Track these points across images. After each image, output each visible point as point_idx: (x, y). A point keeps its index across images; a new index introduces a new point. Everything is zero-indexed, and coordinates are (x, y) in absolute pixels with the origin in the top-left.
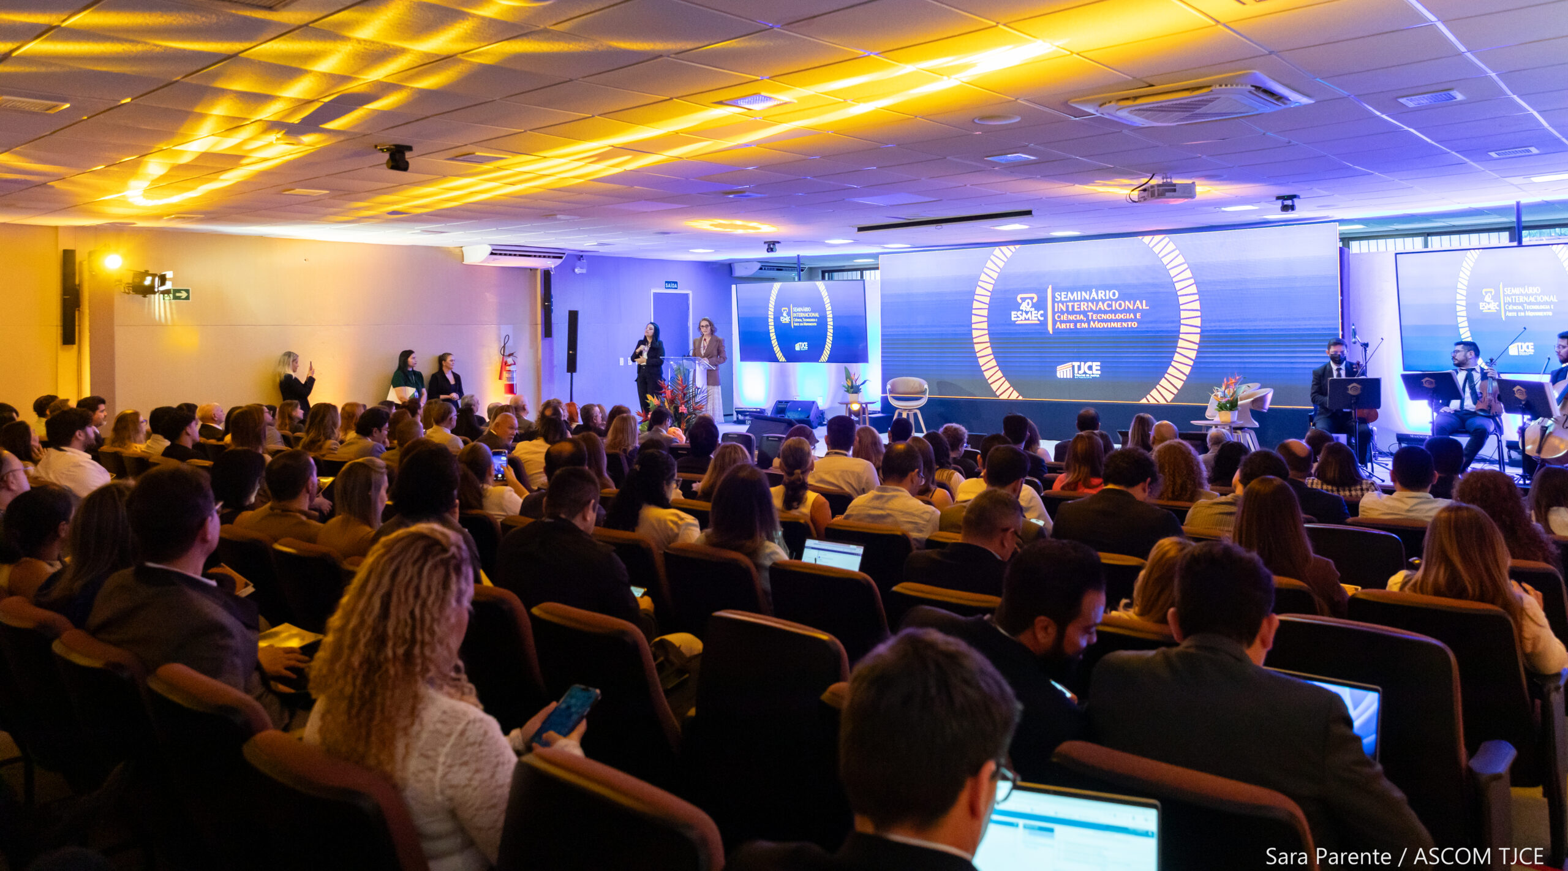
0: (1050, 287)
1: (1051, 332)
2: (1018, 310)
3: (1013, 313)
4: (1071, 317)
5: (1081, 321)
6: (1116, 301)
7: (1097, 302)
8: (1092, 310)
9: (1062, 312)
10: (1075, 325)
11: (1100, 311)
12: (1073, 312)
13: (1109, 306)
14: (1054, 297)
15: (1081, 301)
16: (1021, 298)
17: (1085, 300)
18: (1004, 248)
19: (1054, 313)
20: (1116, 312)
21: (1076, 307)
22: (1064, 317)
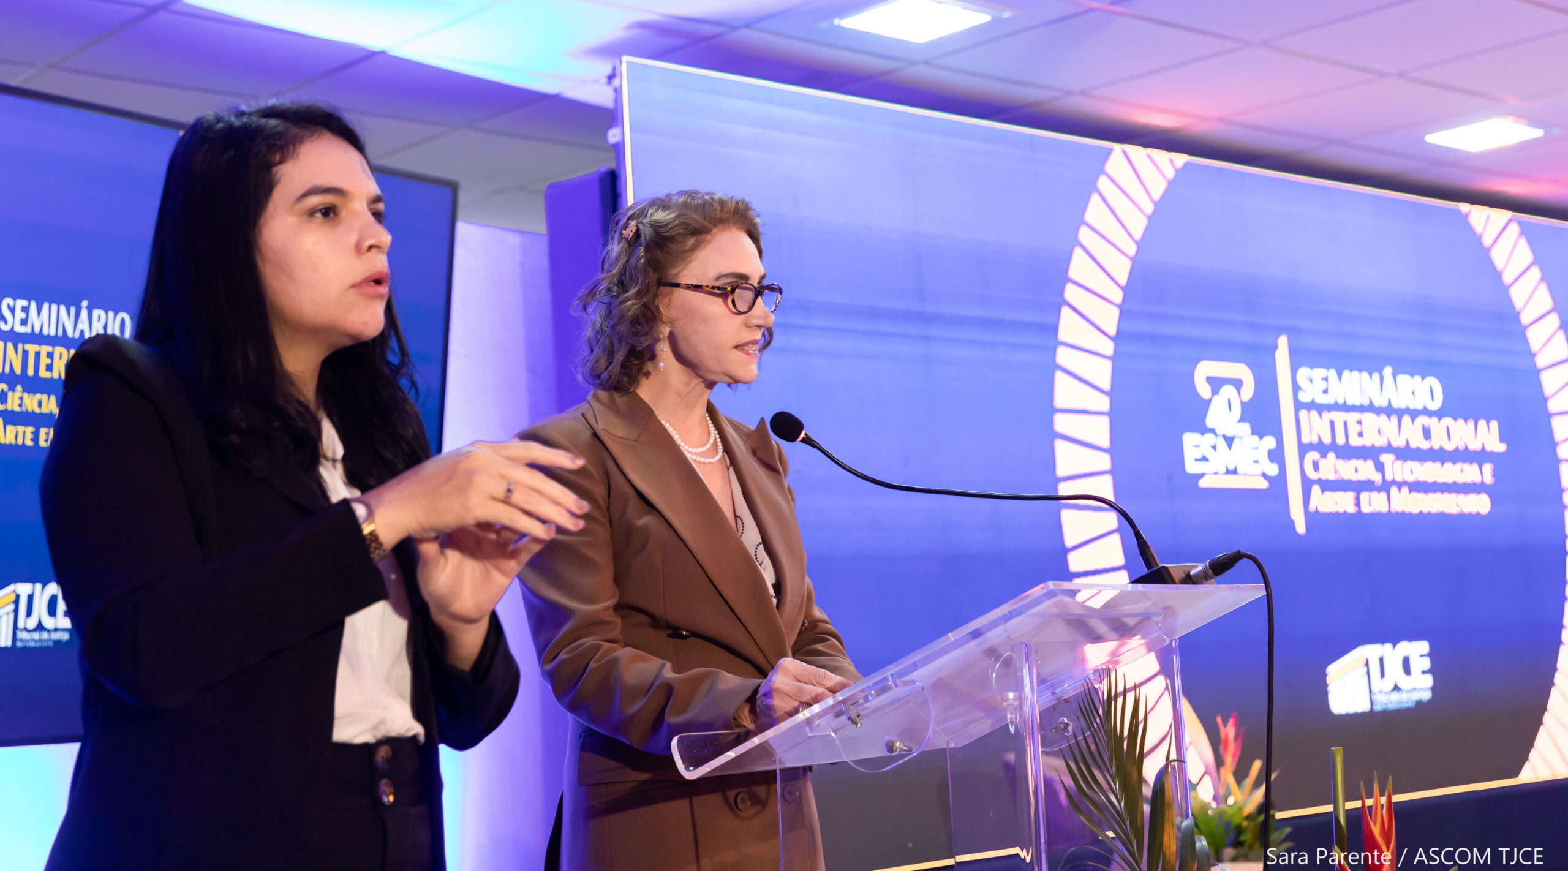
0: (1283, 342)
1: (1301, 528)
2: (1204, 430)
3: (1190, 440)
4: (1349, 470)
5: (1367, 486)
6: (1440, 414)
7: (1400, 413)
8: (1389, 448)
9: (1322, 449)
10: (1358, 503)
11: (1406, 453)
12: (1347, 452)
13: (1427, 433)
14: (1296, 388)
15: (1361, 409)
16: (1210, 380)
17: (1371, 408)
18: (1137, 153)
19: (1304, 449)
20: (1440, 456)
21: (1353, 429)
22: (1332, 467)
